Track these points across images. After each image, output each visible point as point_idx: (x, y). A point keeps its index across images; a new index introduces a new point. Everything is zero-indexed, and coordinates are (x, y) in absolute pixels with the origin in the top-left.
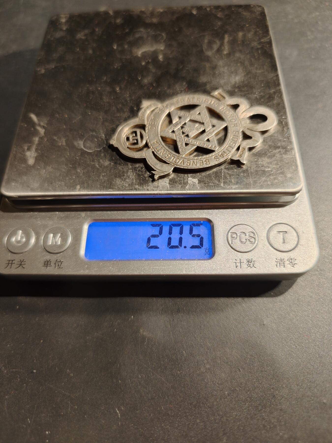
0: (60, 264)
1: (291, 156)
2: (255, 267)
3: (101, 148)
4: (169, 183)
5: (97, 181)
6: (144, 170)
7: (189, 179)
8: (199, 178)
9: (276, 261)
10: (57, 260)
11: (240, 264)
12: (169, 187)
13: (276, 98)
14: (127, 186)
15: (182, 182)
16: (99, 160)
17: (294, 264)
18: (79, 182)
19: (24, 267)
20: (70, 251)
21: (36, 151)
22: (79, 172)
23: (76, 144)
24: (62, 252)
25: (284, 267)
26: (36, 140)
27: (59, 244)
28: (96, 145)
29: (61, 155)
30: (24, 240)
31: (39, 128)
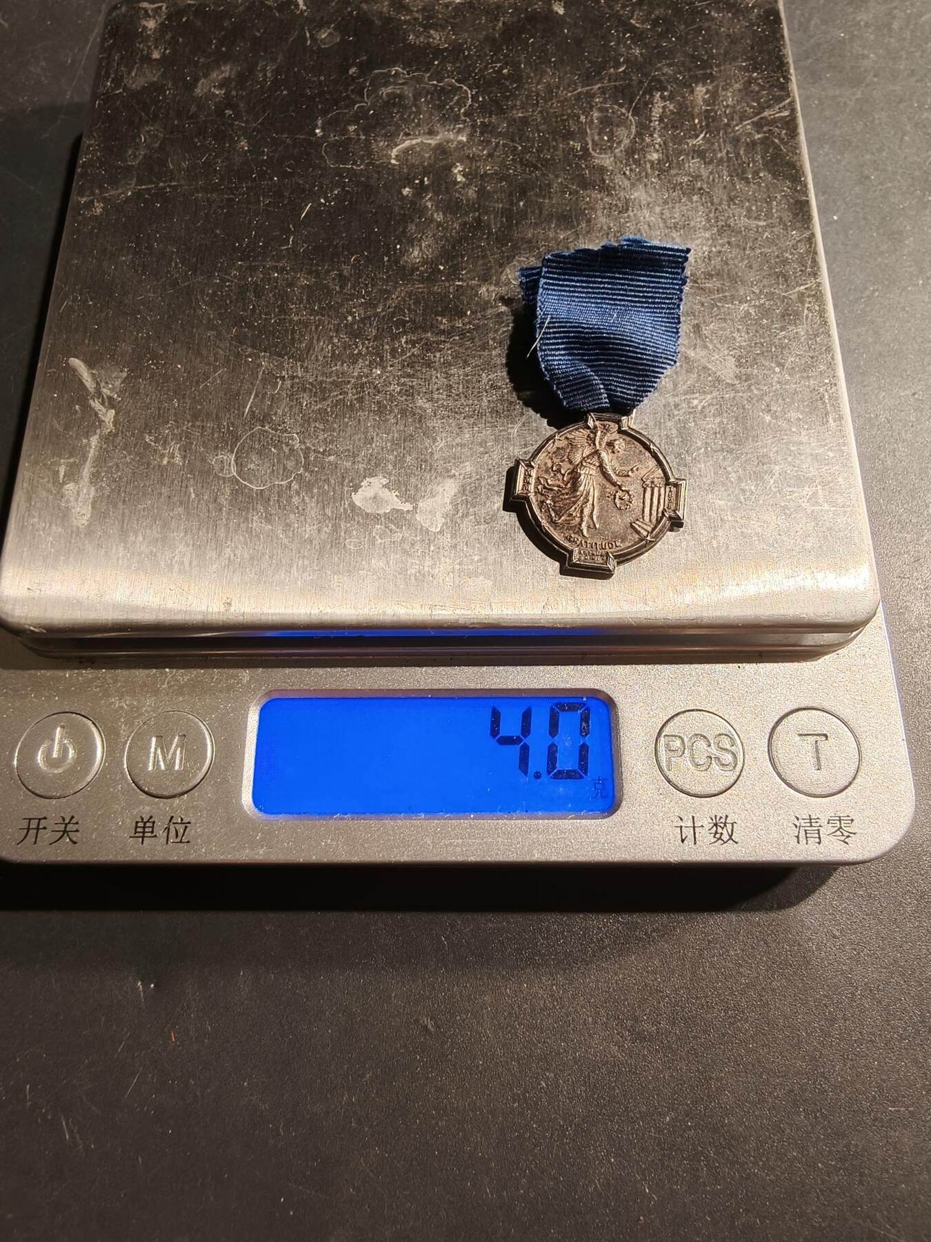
0: (182, 831)
1: (848, 507)
2: (736, 843)
3: (290, 478)
9: (798, 825)
10: (172, 817)
11: (692, 829)
13: (807, 317)
16: (287, 516)
17: (847, 834)
19: (74, 839)
20: (209, 791)
21: (91, 483)
22: (227, 555)
23: (212, 460)
24: (186, 792)
25: (819, 843)
26: (90, 447)
27: (177, 768)
28: (274, 466)
29: (169, 497)
30: (71, 753)
31: (96, 404)
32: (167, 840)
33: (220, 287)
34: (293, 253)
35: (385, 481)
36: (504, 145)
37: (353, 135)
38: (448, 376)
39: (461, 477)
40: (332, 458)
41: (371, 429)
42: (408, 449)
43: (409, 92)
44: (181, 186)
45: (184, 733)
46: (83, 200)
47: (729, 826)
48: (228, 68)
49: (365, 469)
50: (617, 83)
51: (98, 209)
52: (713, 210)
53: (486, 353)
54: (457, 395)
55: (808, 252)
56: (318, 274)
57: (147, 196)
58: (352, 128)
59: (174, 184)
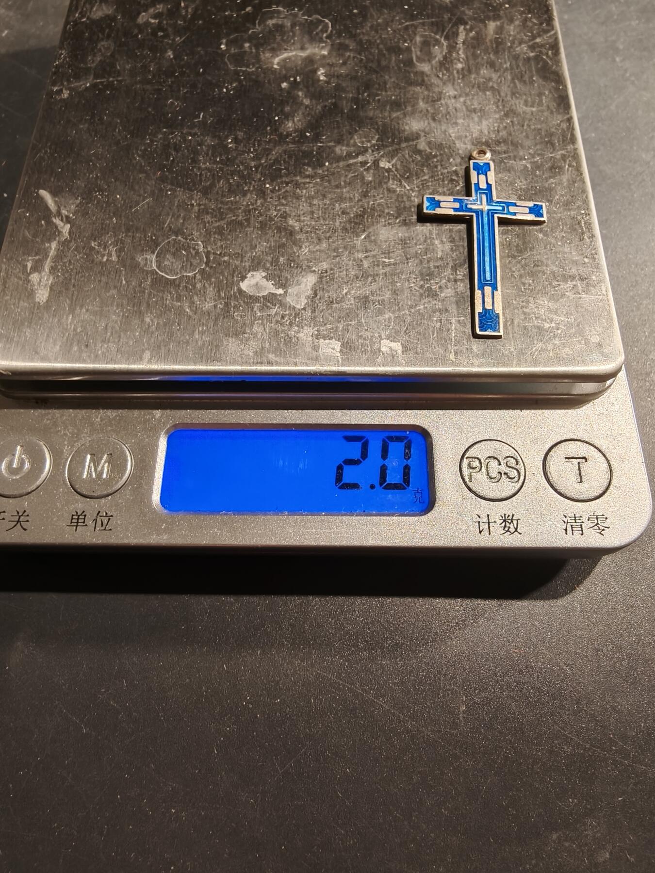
0: (106, 522)
1: (600, 295)
2: (520, 534)
3: (195, 271)
4: (341, 351)
5: (187, 343)
6: (287, 321)
7: (382, 341)
8: (403, 342)
9: (566, 522)
10: (99, 512)
11: (487, 524)
12: (340, 359)
13: (568, 170)
14: (251, 354)
15: (369, 348)
16: (192, 297)
17: (603, 528)
18: (149, 344)
19: (25, 527)
20: (128, 493)
21: (50, 273)
22: (147, 323)
23: (139, 259)
24: (111, 494)
25: (582, 534)
26: (51, 249)
27: (104, 476)
28: (183, 262)
29: (107, 283)
30: (27, 465)
31: (57, 221)
32: (95, 528)
33: (150, 145)
34: (204, 123)
35: (264, 274)
36: (354, 57)
37: (247, 49)
38: (311, 205)
39: (320, 272)
40: (226, 258)
41: (255, 240)
42: (281, 253)
43: (288, 24)
44: (125, 80)
45: (111, 452)
46: (55, 89)
47: (515, 522)
48: (161, 6)
49: (249, 266)
50: (434, 20)
51: (66, 94)
52: (501, 101)
53: (339, 190)
54: (318, 218)
55: (568, 128)
56: (220, 138)
57: (100, 87)
58: (247, 45)
59: (120, 78)
